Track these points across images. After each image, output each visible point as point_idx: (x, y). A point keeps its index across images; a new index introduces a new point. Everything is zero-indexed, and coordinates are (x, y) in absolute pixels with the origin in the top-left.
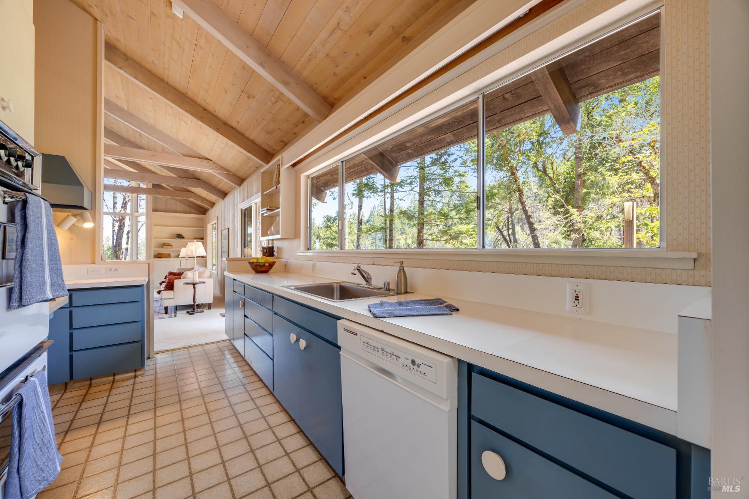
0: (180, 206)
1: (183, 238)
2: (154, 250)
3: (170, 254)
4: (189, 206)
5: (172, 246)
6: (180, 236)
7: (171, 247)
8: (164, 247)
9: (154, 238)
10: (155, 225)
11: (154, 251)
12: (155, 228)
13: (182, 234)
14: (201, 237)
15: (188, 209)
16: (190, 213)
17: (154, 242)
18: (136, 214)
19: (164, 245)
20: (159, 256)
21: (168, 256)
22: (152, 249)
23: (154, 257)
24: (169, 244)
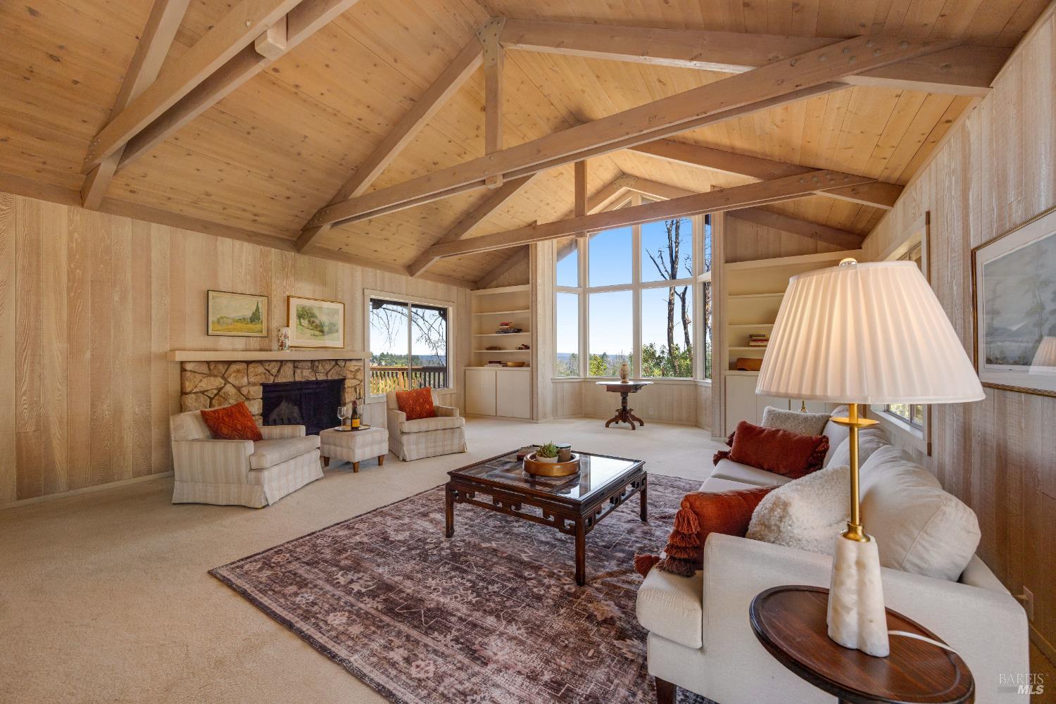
0: (787, 239)
2: (731, 351)
7: (765, 343)
8: (752, 344)
9: (728, 325)
10: (728, 295)
11: (730, 353)
12: (729, 302)
17: (729, 333)
18: (701, 278)
19: (750, 339)
20: (740, 365)
22: (727, 350)
23: (731, 368)
24: (764, 336)
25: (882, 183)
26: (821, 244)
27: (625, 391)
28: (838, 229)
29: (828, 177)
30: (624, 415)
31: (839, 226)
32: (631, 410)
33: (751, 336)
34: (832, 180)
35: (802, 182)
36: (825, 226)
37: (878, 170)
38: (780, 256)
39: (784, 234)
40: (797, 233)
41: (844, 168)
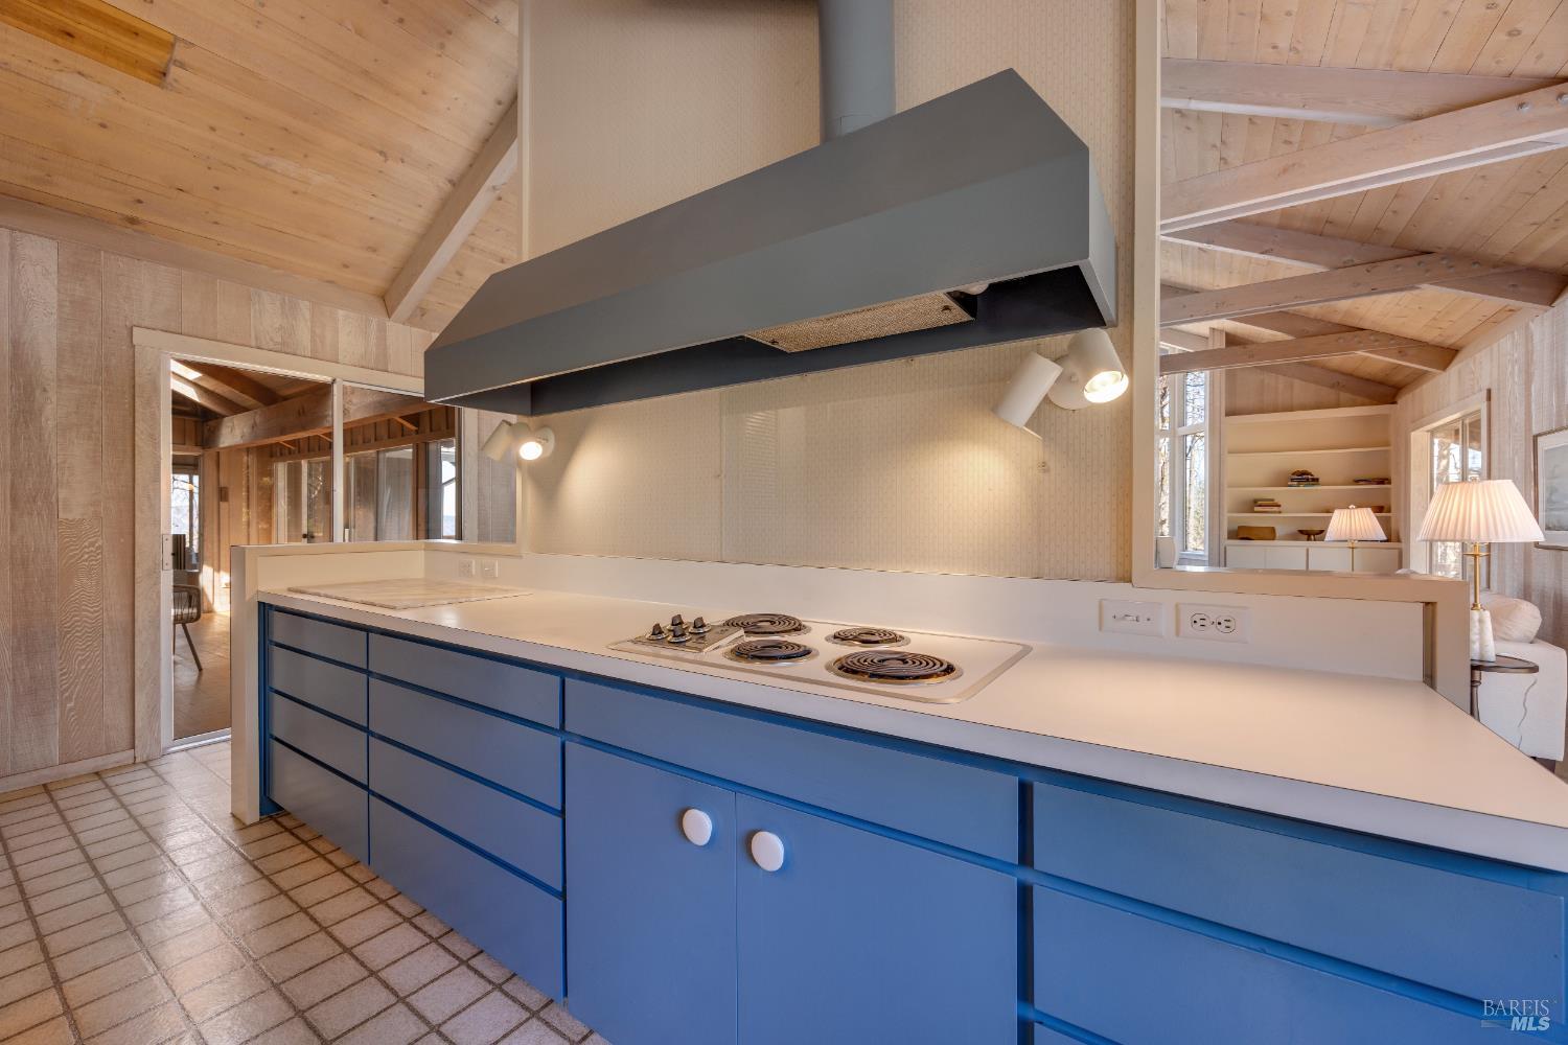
0: (1301, 390)
1: (1315, 481)
2: (1231, 518)
3: (1273, 530)
4: (1334, 386)
5: (1279, 506)
6: (1304, 478)
7: (1276, 509)
8: (1256, 509)
9: (1229, 486)
10: (1229, 452)
11: (1230, 520)
12: (1231, 461)
13: (1310, 471)
14: (1380, 474)
15: (1328, 394)
16: (1337, 406)
17: (1230, 496)
18: (1181, 431)
19: (1255, 504)
20: (1242, 534)
21: (1269, 534)
22: (1226, 515)
23: (1230, 537)
24: (1273, 500)
25: (1436, 346)
26: (1345, 396)
28: (1368, 380)
29: (1372, 338)
31: (1368, 377)
33: (1255, 501)
34: (1377, 341)
35: (1341, 341)
36: (1351, 375)
37: (1431, 336)
38: (1291, 409)
39: (1297, 383)
41: (1393, 330)
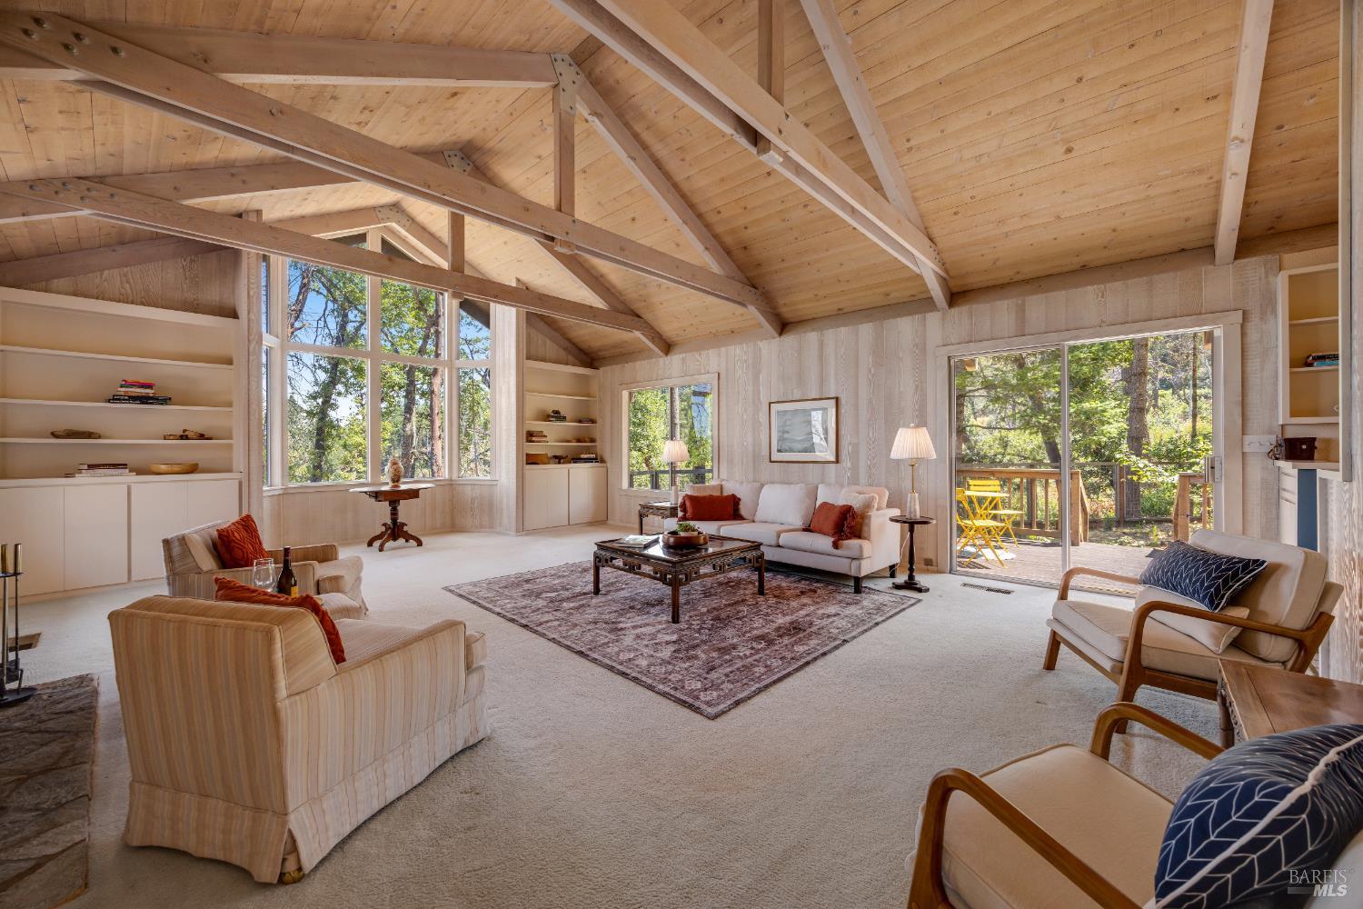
6: (558, 416)
13: (560, 410)
27: (394, 498)
30: (395, 531)
32: (404, 524)
40: (557, 344)
